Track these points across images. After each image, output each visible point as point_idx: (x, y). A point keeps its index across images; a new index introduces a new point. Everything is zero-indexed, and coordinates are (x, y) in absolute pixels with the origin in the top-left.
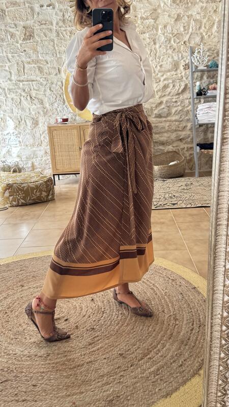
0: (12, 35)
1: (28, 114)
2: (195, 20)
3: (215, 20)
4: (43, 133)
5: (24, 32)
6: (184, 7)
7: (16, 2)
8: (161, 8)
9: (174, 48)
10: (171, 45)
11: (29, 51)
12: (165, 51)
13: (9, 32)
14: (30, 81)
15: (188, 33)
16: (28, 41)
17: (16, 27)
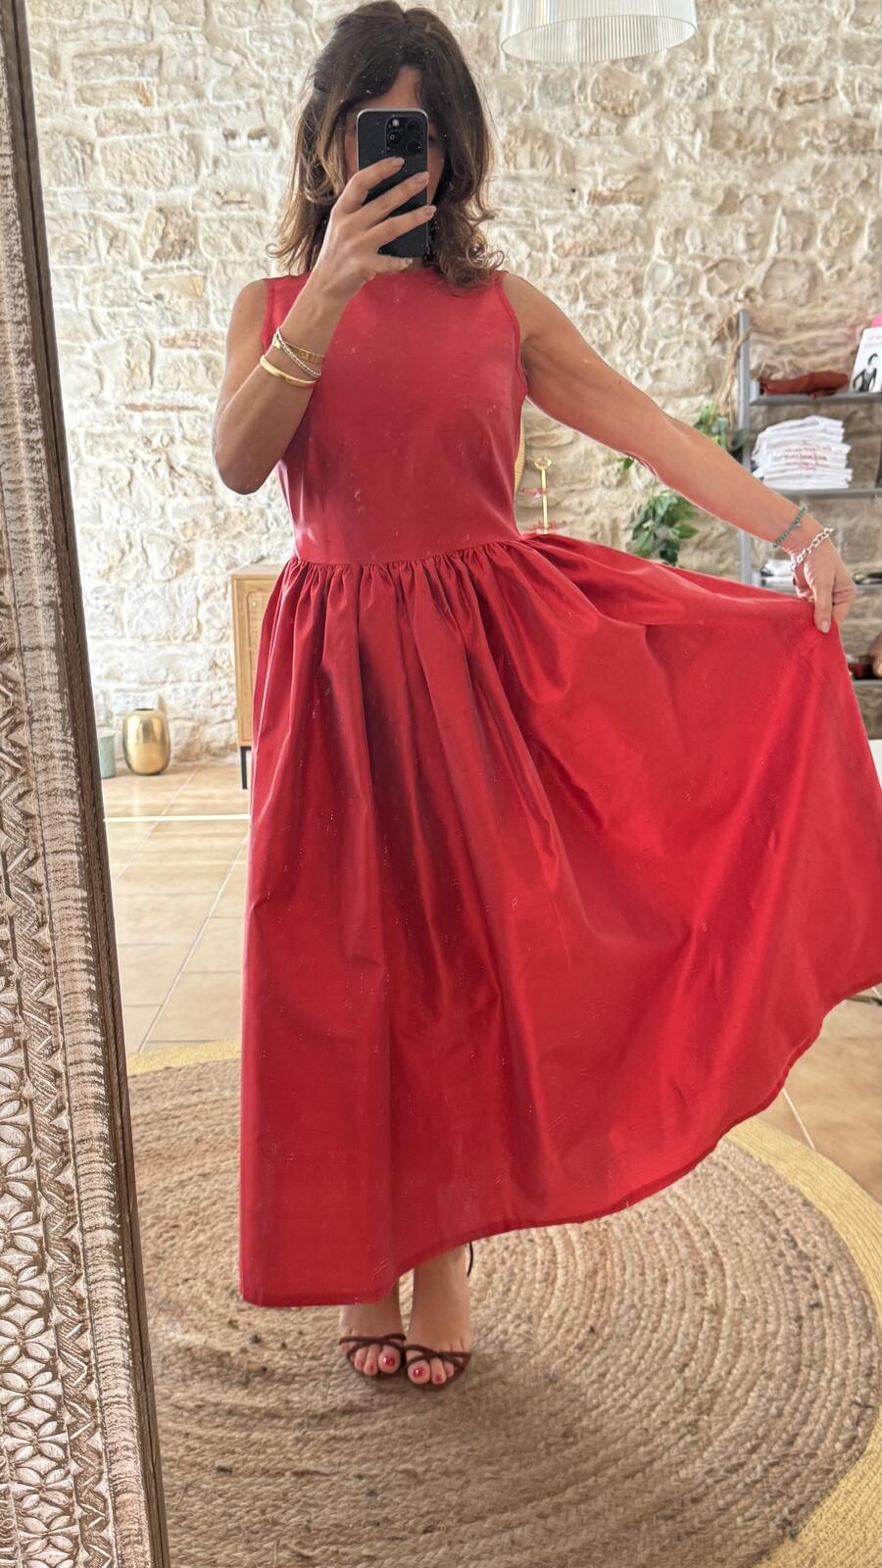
0: (114, 239)
1: (154, 526)
2: (792, 215)
3: (864, 217)
4: (206, 596)
5: (160, 228)
6: (753, 162)
7: (136, 114)
8: (667, 164)
9: (710, 310)
10: (697, 300)
11: (176, 299)
12: (673, 321)
13: (105, 223)
14: (172, 409)
15: (762, 259)
16: (174, 264)
17: (132, 209)
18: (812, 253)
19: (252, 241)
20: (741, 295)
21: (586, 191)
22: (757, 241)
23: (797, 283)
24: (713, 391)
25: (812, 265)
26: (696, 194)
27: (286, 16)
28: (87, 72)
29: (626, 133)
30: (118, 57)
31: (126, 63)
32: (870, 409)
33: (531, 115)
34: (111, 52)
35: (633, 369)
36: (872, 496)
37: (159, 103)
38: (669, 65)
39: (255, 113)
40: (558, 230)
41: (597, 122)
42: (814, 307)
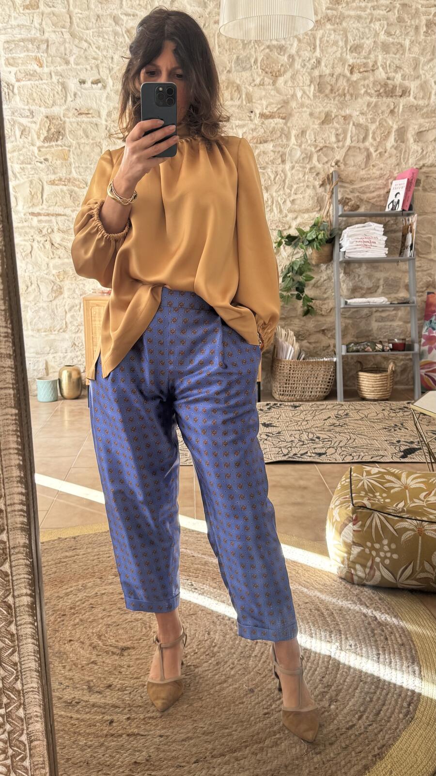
0: (24, 131)
1: (43, 273)
2: (357, 125)
3: (392, 127)
4: (70, 310)
5: (47, 126)
6: (338, 101)
7: (35, 71)
8: (297, 100)
9: (318, 171)
10: (313, 166)
11: (55, 161)
12: (301, 176)
13: (19, 123)
14: (53, 215)
15: (343, 146)
16: (54, 143)
17: (33, 117)
18: (367, 144)
19: (93, 134)
20: (333, 164)
21: (257, 112)
22: (341, 138)
23: (360, 158)
24: (320, 210)
25: (367, 150)
26: (311, 114)
27: (110, 25)
28: (11, 50)
29: (277, 85)
30: (26, 43)
31: (30, 46)
32: (396, 219)
33: (231, 75)
34: (23, 40)
35: (281, 199)
36: (397, 261)
37: (47, 66)
38: (297, 52)
39: (95, 71)
40: (244, 131)
41: (263, 79)
42: (369, 170)
